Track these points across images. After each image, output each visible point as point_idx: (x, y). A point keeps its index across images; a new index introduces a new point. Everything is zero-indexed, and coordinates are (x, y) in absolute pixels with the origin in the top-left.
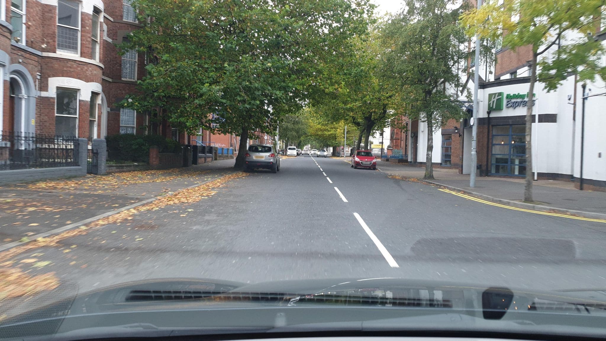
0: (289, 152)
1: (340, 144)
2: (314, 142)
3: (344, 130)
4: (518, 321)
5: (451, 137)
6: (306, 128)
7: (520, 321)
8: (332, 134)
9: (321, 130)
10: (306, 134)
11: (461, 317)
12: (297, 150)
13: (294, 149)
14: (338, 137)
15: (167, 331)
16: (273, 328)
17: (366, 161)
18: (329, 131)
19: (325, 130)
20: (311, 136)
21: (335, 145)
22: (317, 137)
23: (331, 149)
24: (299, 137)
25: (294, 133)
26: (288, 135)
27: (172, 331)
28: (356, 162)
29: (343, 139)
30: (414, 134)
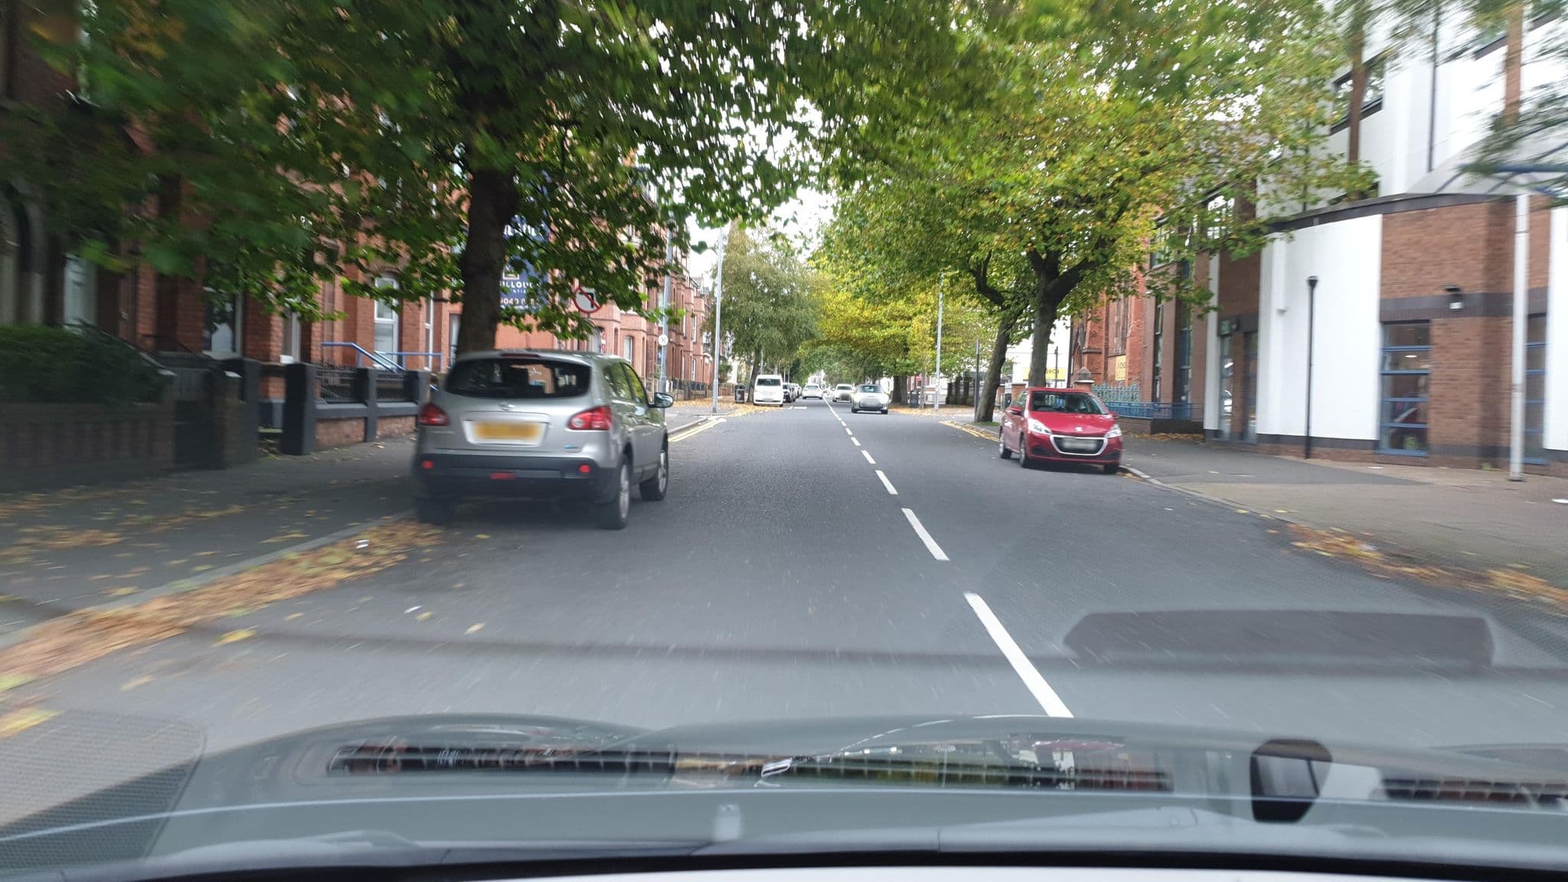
0: (760, 392)
1: (921, 365)
2: (836, 364)
3: (934, 323)
4: (1342, 826)
5: (1427, 331)
6: (814, 316)
7: (1350, 826)
8: (893, 336)
9: (860, 325)
10: (812, 336)
11: (1193, 814)
12: (785, 387)
13: (776, 383)
14: (914, 344)
15: (435, 851)
16: (710, 843)
17: (1078, 436)
18: (884, 327)
19: (872, 323)
20: (828, 342)
21: (904, 369)
22: (847, 348)
23: (887, 384)
24: (792, 347)
25: (776, 334)
26: (757, 341)
27: (449, 851)
28: (1033, 437)
29: (930, 352)
30: (1238, 321)
